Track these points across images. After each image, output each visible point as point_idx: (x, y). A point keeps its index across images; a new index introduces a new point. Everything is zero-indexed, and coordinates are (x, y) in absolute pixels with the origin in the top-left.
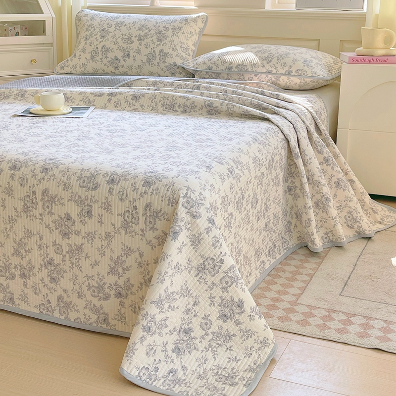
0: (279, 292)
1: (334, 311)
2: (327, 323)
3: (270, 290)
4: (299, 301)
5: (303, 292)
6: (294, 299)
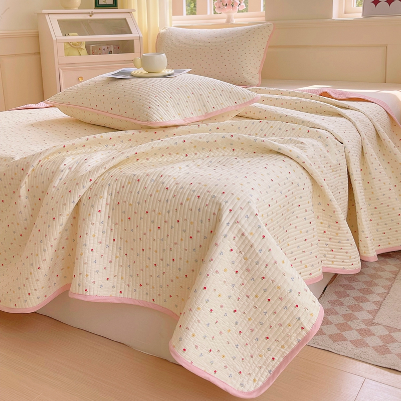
0: (351, 307)
3: (342, 304)
5: (380, 309)
6: (370, 317)
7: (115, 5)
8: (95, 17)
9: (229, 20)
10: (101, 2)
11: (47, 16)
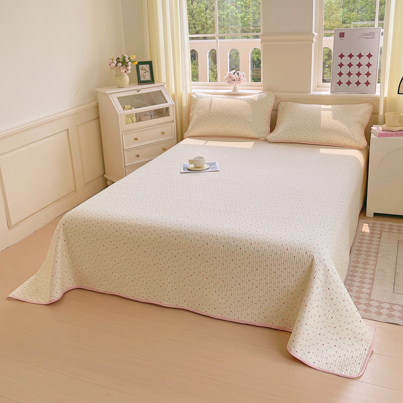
0: (357, 292)
1: (394, 304)
2: (392, 313)
4: (371, 298)
5: (372, 291)
6: (368, 296)
7: (152, 81)
8: (142, 92)
9: (235, 89)
10: (142, 79)
11: (110, 95)
